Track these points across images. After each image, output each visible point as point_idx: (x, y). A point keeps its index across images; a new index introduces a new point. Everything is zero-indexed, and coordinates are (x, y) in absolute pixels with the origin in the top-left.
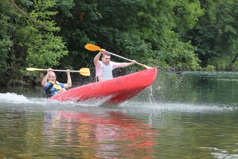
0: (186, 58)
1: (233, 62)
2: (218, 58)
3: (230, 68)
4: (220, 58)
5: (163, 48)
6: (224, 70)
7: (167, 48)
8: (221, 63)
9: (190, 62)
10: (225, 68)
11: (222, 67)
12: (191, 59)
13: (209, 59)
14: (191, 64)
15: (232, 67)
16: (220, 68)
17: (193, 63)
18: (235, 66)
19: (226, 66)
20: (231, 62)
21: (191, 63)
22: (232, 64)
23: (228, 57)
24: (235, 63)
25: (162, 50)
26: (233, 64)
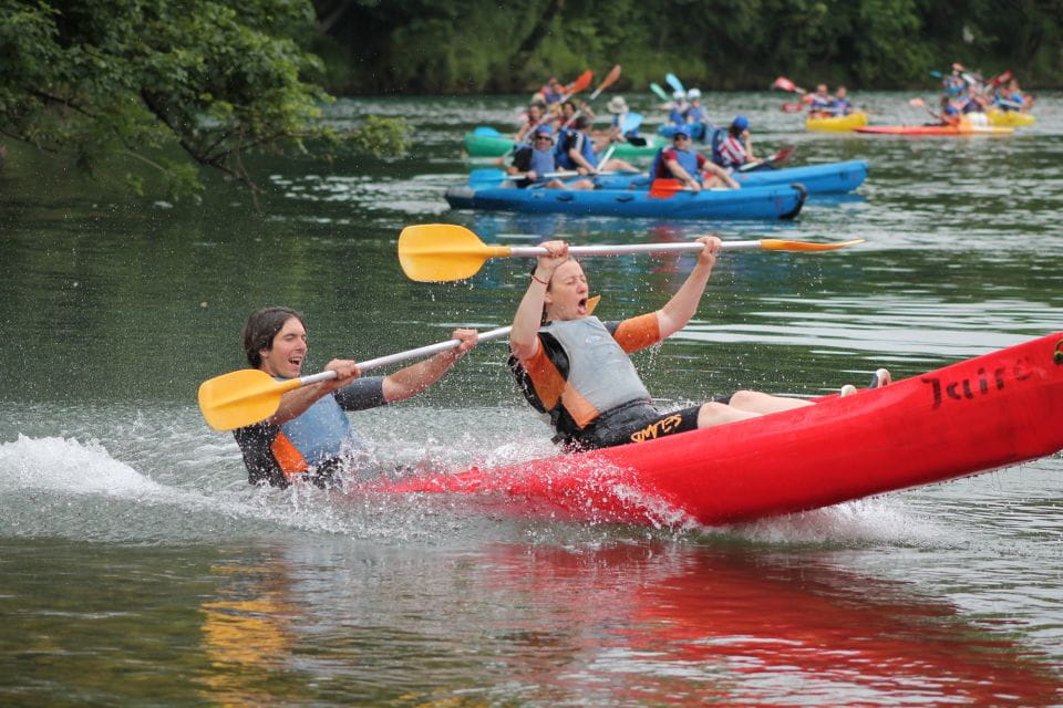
0: (250, 79)
1: (530, 44)
2: (448, 25)
3: (514, 80)
4: (456, 27)
5: (123, 27)
6: (481, 87)
7: (145, 19)
8: (460, 54)
9: (271, 99)
10: (486, 76)
11: (467, 75)
12: (281, 81)
13: (398, 34)
14: (276, 111)
15: (522, 75)
16: (458, 81)
17: (289, 106)
18: (541, 64)
19: (492, 67)
20: (517, 44)
21: (278, 107)
22: (524, 54)
23: (505, 18)
24: (537, 51)
25: (114, 34)
26: (527, 59)
